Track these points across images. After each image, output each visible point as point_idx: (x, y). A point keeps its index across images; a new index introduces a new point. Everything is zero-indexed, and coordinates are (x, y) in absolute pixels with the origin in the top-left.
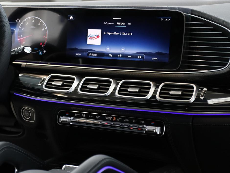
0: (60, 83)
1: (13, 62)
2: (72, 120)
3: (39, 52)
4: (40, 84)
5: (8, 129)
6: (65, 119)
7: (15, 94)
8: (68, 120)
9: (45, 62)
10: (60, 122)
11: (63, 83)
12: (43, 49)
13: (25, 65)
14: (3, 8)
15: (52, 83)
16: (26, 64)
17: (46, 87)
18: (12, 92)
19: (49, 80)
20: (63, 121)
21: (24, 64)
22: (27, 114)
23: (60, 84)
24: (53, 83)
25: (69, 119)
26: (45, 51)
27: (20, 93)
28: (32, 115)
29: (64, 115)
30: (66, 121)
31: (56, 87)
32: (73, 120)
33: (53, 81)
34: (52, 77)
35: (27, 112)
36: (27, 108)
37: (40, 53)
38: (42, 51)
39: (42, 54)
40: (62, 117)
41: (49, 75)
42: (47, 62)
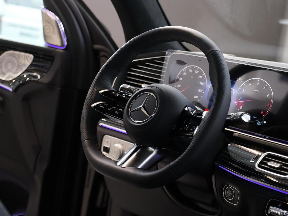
0: (277, 165)
1: (226, 129)
2: (284, 214)
3: (257, 121)
4: (252, 161)
6: (276, 210)
7: (220, 166)
8: (279, 213)
9: (263, 135)
10: (269, 213)
11: (281, 166)
12: (263, 120)
13: (238, 134)
14: (227, 62)
15: (267, 163)
16: (240, 133)
17: (259, 166)
18: (216, 163)
19: (264, 159)
20: (272, 213)
21: (236, 133)
22: (229, 194)
23: (278, 167)
24: (269, 164)
25: (281, 212)
26: (265, 122)
27: (225, 166)
28: (236, 196)
29: (275, 205)
30: (277, 214)
31: (272, 169)
32: (286, 214)
33: (269, 161)
34: (269, 155)
35: (231, 191)
36: (231, 187)
37: (259, 124)
38: (261, 121)
39: (261, 125)
40: (272, 207)
41: (265, 152)
42: (266, 136)
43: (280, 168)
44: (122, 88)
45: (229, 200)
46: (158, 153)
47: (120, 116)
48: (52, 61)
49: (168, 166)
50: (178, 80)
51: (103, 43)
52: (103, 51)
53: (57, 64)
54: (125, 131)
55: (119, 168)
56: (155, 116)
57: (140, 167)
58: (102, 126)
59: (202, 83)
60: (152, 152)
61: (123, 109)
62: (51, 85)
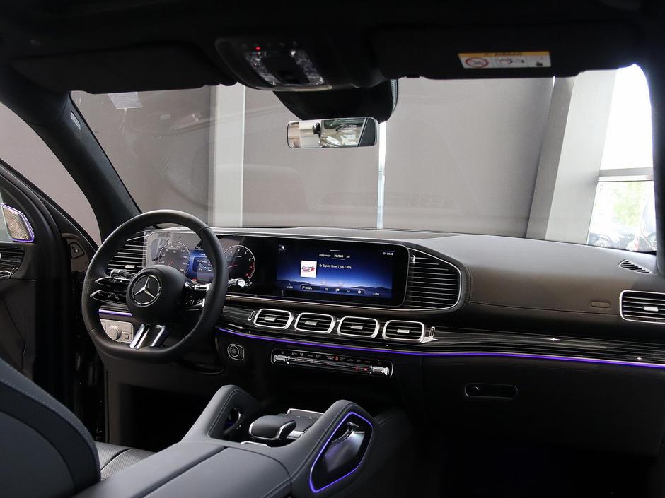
2: (289, 359)
4: (249, 320)
5: (202, 366)
6: (281, 358)
7: (220, 329)
8: (284, 360)
9: (251, 294)
10: (275, 361)
11: (276, 319)
12: (249, 281)
13: (230, 297)
17: (257, 323)
18: (217, 327)
19: (260, 315)
20: (278, 360)
21: (228, 296)
22: (234, 351)
23: (274, 320)
24: (265, 319)
25: (285, 358)
26: (251, 283)
27: (226, 328)
28: (241, 353)
29: (279, 353)
30: (282, 361)
31: (268, 323)
33: (265, 316)
34: (263, 312)
35: (235, 349)
36: (234, 345)
37: (247, 285)
40: (276, 356)
41: (259, 310)
42: (254, 295)
43: (276, 321)
44: (113, 273)
45: (234, 358)
46: (166, 328)
47: (122, 300)
48: (23, 255)
49: (183, 340)
50: (161, 257)
51: (71, 230)
52: (70, 238)
53: (28, 257)
54: (130, 314)
55: (134, 350)
56: (160, 295)
57: (153, 345)
58: (102, 313)
59: (185, 257)
60: (160, 329)
61: (125, 294)
62: (25, 279)
